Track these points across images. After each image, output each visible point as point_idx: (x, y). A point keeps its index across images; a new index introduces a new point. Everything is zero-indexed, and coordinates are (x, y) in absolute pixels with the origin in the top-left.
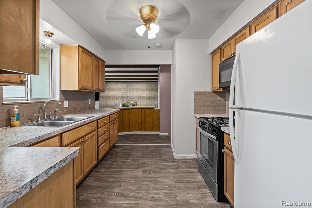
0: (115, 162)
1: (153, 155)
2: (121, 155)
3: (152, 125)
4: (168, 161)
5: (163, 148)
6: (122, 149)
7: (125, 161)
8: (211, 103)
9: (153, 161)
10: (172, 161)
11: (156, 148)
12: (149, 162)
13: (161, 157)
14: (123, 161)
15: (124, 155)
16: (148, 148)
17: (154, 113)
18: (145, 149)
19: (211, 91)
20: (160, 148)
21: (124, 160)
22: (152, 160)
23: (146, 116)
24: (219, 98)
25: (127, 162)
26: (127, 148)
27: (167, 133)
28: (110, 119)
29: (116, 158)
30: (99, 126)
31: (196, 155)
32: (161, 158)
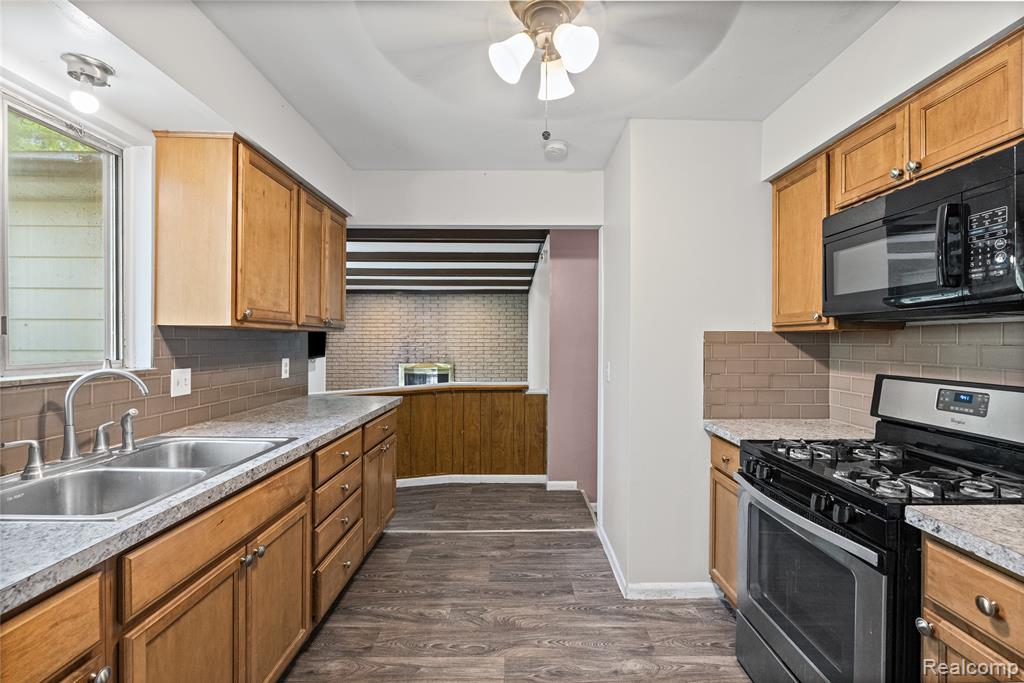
0: (386, 617)
1: (535, 580)
2: (409, 583)
3: (519, 451)
4: (600, 613)
5: (569, 546)
6: (412, 554)
7: (427, 612)
8: (772, 375)
9: (542, 612)
10: (618, 613)
11: (542, 547)
12: (524, 617)
13: (571, 592)
14: (421, 614)
15: (423, 583)
16: (512, 546)
17: (527, 410)
18: (504, 552)
19: (770, 329)
20: (558, 546)
21: (422, 611)
22: (538, 607)
23: (497, 417)
24: (803, 358)
25: (438, 621)
26: (429, 547)
27: (575, 483)
28: (366, 442)
29: (392, 599)
30: (321, 477)
31: (710, 585)
32: (570, 599)
